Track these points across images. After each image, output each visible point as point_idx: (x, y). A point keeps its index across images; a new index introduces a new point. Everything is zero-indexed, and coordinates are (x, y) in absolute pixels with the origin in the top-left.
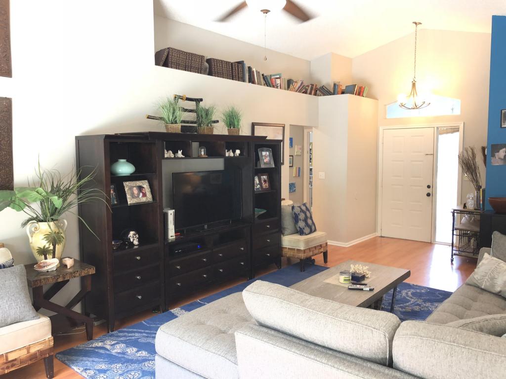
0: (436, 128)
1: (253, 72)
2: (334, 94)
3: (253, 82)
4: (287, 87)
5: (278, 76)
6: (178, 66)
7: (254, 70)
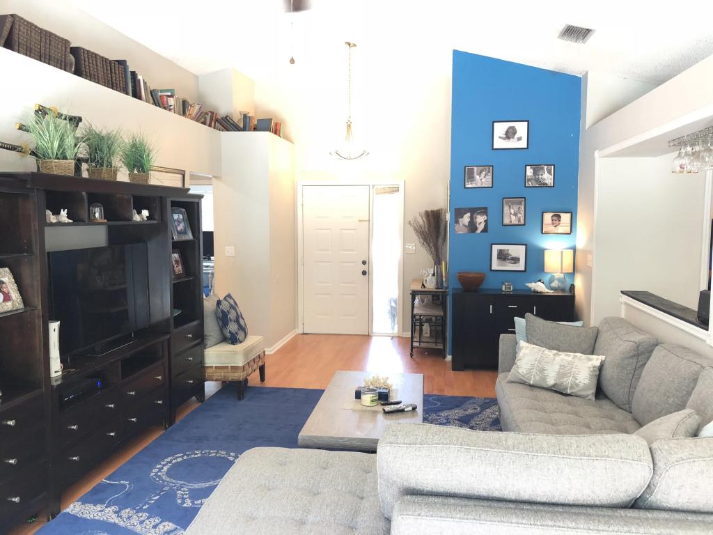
0: (371, 186)
1: (139, 80)
2: (244, 129)
3: (140, 98)
4: (182, 112)
5: (169, 94)
6: (28, 52)
7: (140, 77)
